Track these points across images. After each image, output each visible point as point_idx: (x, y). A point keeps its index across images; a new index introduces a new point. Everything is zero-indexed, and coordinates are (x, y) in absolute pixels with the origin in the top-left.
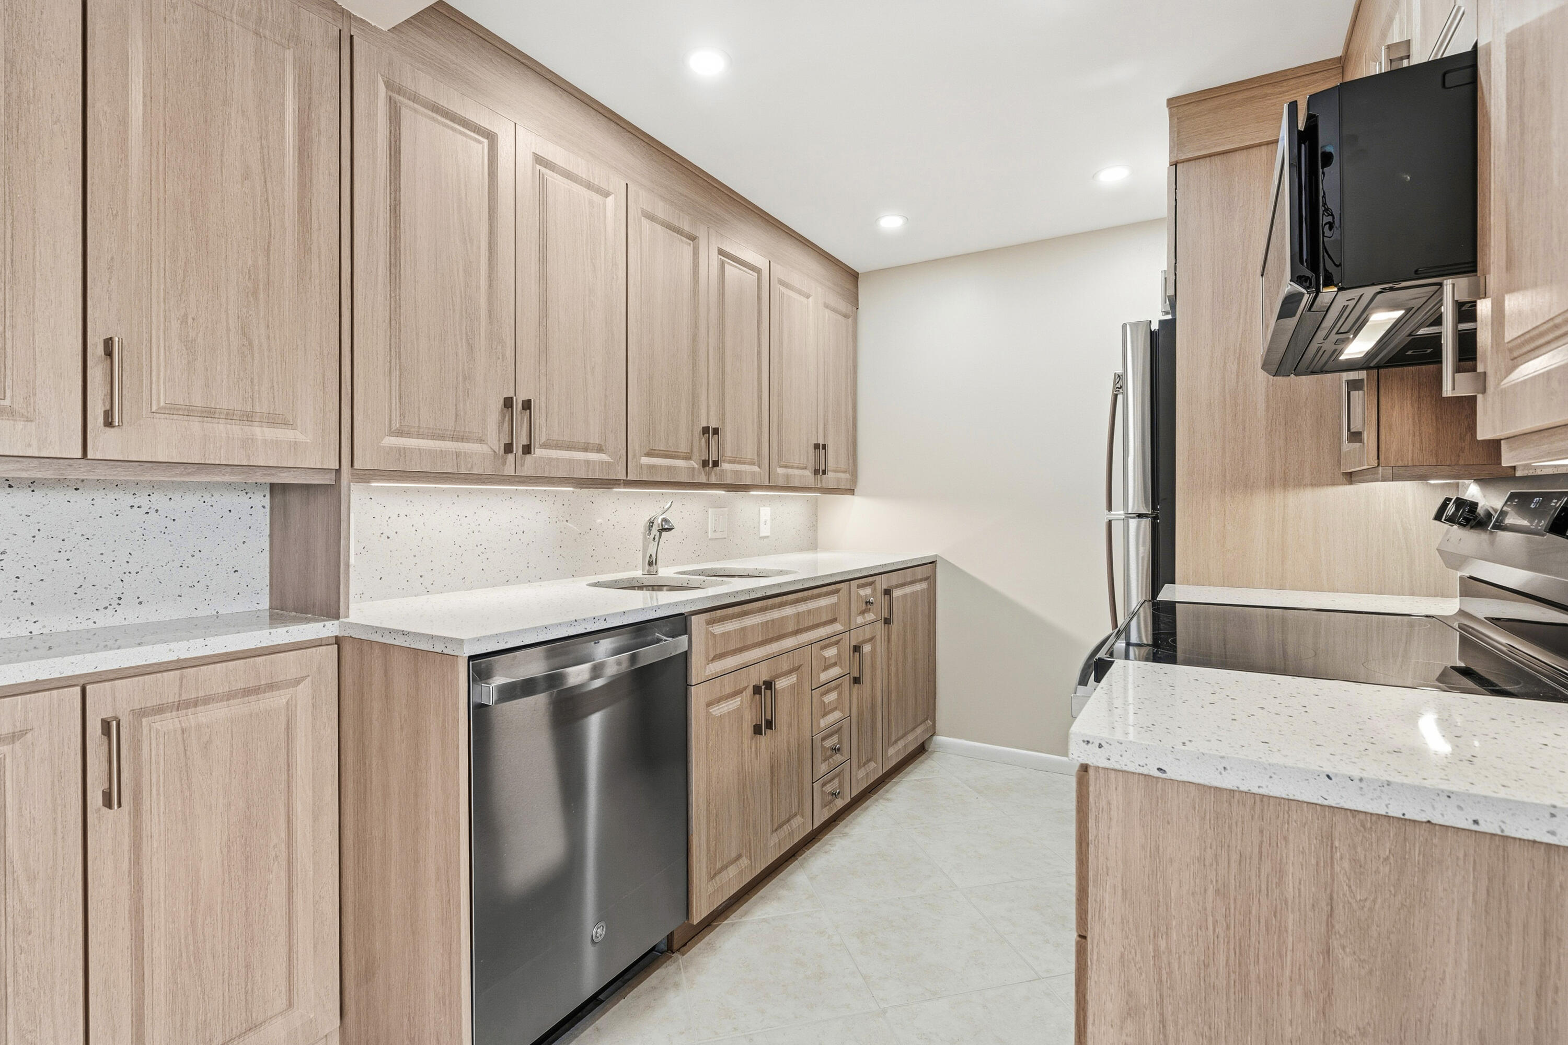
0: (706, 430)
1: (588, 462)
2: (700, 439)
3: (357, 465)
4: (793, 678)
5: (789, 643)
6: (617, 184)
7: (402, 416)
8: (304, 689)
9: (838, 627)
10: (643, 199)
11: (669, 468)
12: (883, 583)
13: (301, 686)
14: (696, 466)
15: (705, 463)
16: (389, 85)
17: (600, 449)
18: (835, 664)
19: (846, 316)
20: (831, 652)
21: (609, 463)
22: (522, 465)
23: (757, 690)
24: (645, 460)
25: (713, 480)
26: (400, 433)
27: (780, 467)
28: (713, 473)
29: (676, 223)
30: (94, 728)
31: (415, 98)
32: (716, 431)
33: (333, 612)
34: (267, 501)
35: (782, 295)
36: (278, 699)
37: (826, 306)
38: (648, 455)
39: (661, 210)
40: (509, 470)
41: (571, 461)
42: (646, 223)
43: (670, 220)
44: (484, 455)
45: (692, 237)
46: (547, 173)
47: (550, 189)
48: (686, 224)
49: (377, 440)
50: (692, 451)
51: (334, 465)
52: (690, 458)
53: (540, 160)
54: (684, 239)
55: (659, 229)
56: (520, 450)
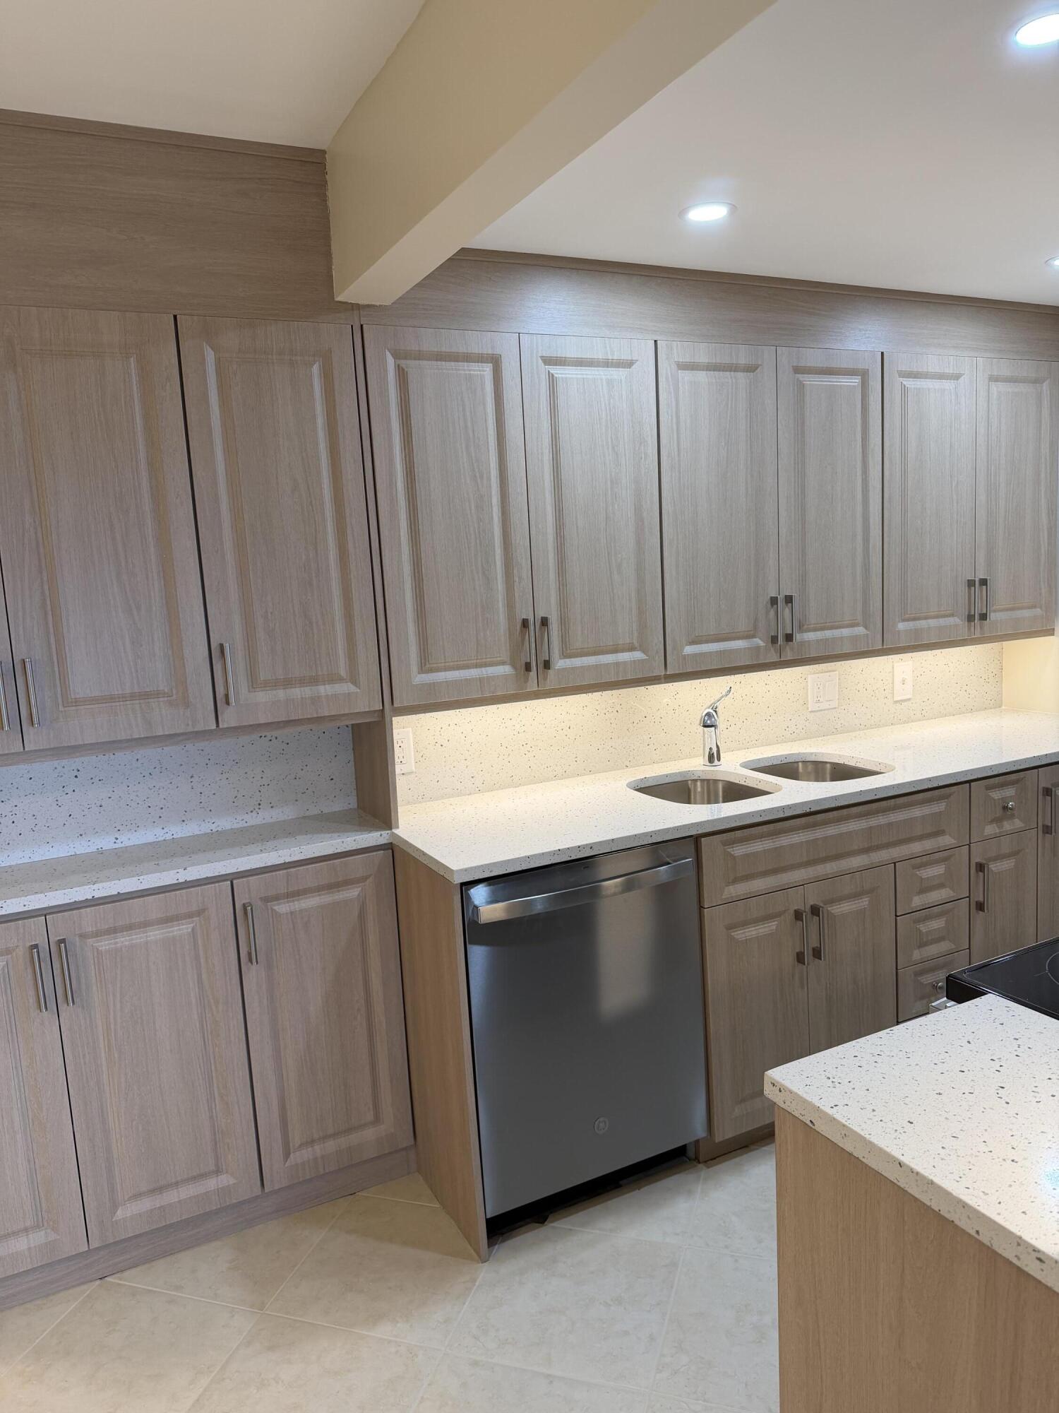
0: (774, 601)
1: (617, 664)
2: (767, 613)
4: (864, 902)
5: (856, 862)
6: (643, 350)
7: (429, 658)
8: (369, 884)
9: (946, 840)
10: (676, 350)
11: (723, 652)
12: (1045, 778)
14: (761, 643)
15: (774, 640)
16: (396, 355)
18: (941, 886)
19: (1037, 381)
20: (936, 871)
21: (642, 661)
22: (545, 679)
23: (798, 915)
24: (689, 650)
25: (789, 655)
26: (429, 665)
27: (904, 620)
28: (788, 648)
29: (727, 360)
30: (238, 908)
31: (420, 356)
32: (789, 599)
33: (387, 822)
35: (904, 390)
37: (994, 379)
38: (693, 643)
39: (703, 353)
40: (532, 685)
41: (597, 667)
42: (686, 376)
43: (718, 360)
44: (505, 677)
45: (751, 369)
46: (557, 371)
47: (560, 388)
48: (742, 355)
49: (411, 677)
50: (755, 627)
51: (379, 707)
52: (753, 636)
53: (548, 361)
54: (740, 375)
55: (702, 376)
56: (541, 666)
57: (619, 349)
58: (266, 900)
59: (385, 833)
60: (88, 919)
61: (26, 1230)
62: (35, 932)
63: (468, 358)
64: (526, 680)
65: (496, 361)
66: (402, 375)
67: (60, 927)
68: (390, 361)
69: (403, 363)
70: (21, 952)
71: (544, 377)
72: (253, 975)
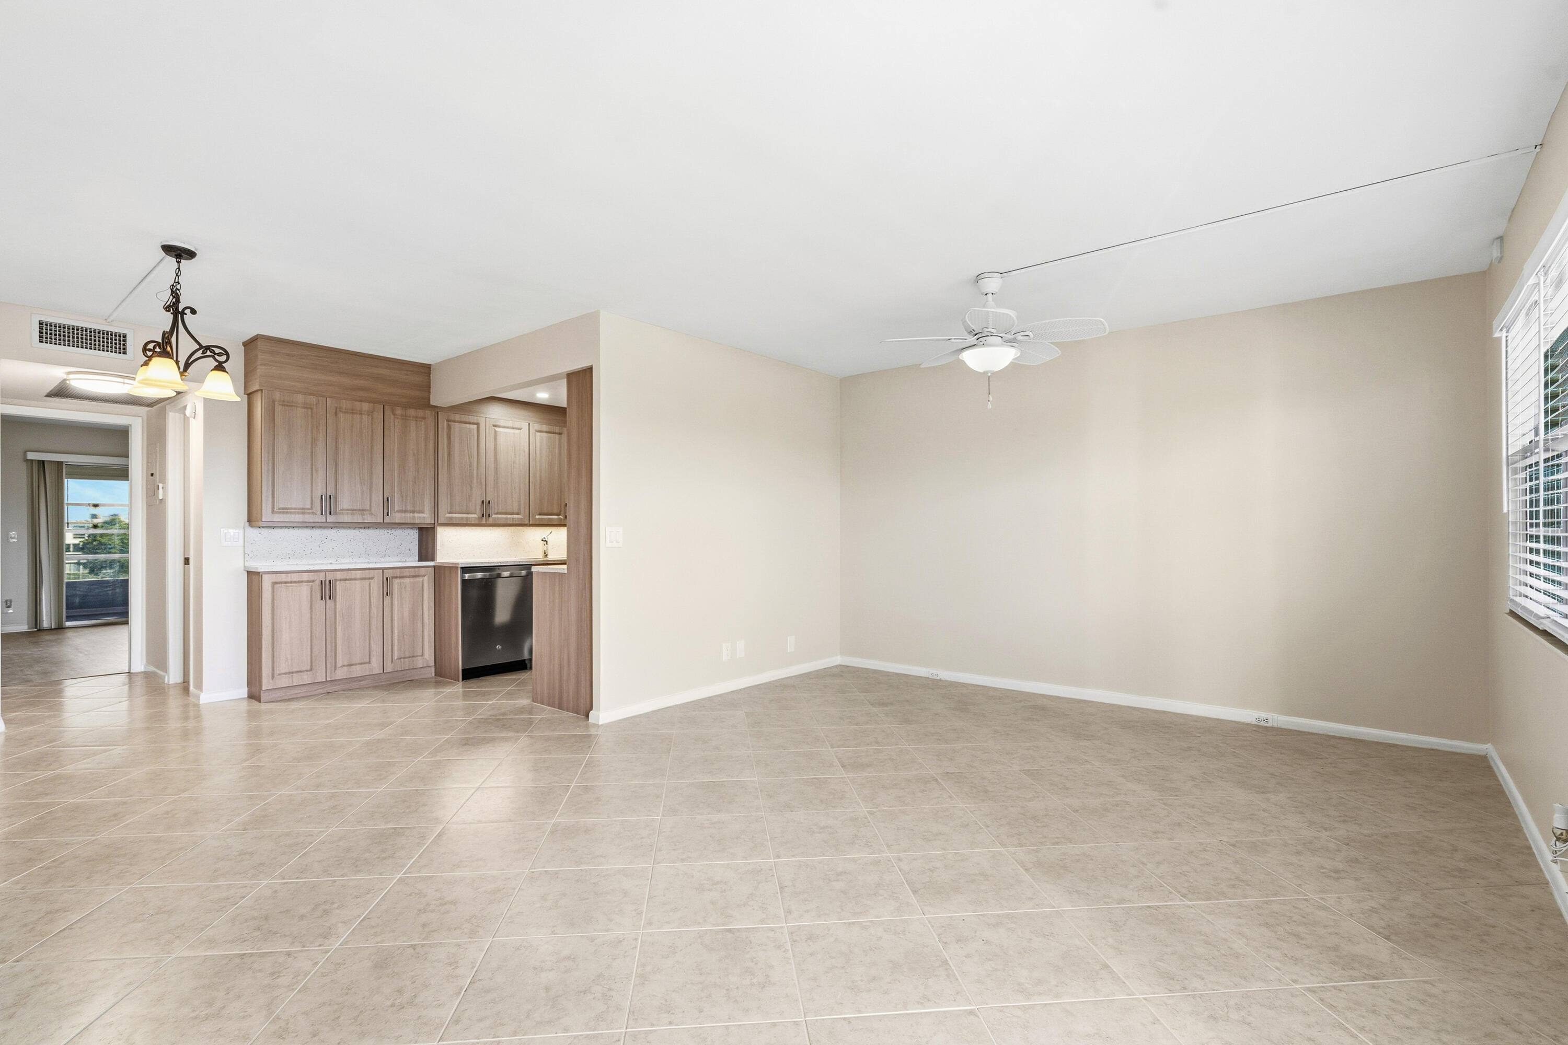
1: (513, 518)
3: (439, 522)
6: (525, 425)
7: (451, 509)
8: (426, 578)
10: (538, 426)
11: (549, 519)
13: (426, 577)
14: (563, 517)
16: (448, 421)
17: (518, 514)
21: (522, 518)
22: (489, 522)
24: (537, 516)
26: (450, 513)
30: (385, 579)
31: (455, 421)
33: (433, 560)
34: (417, 531)
36: (421, 579)
38: (540, 514)
39: (545, 428)
40: (484, 522)
41: (506, 519)
42: (538, 434)
43: (550, 430)
44: (475, 518)
45: (560, 434)
46: (497, 429)
47: (498, 434)
48: (557, 429)
49: (444, 515)
50: (560, 511)
51: (434, 522)
52: (560, 515)
53: (494, 426)
54: (557, 435)
55: (545, 435)
56: (487, 516)
57: (517, 425)
58: (393, 578)
59: (433, 562)
60: (339, 575)
61: (307, 671)
62: (322, 577)
63: (470, 423)
64: (482, 519)
65: (478, 424)
66: (449, 427)
67: (330, 577)
68: (446, 422)
69: (450, 423)
70: (318, 583)
71: (493, 432)
72: (387, 599)
